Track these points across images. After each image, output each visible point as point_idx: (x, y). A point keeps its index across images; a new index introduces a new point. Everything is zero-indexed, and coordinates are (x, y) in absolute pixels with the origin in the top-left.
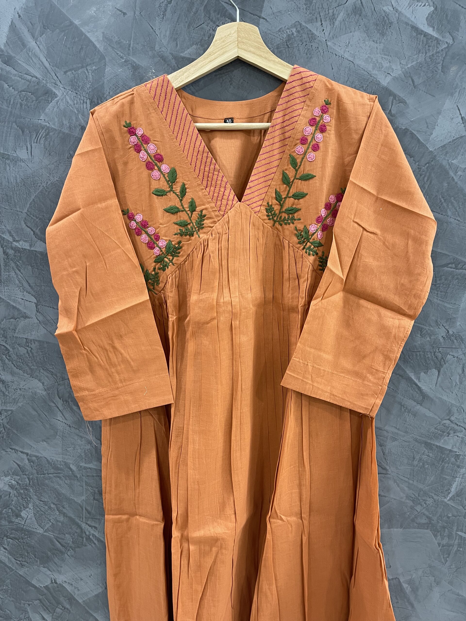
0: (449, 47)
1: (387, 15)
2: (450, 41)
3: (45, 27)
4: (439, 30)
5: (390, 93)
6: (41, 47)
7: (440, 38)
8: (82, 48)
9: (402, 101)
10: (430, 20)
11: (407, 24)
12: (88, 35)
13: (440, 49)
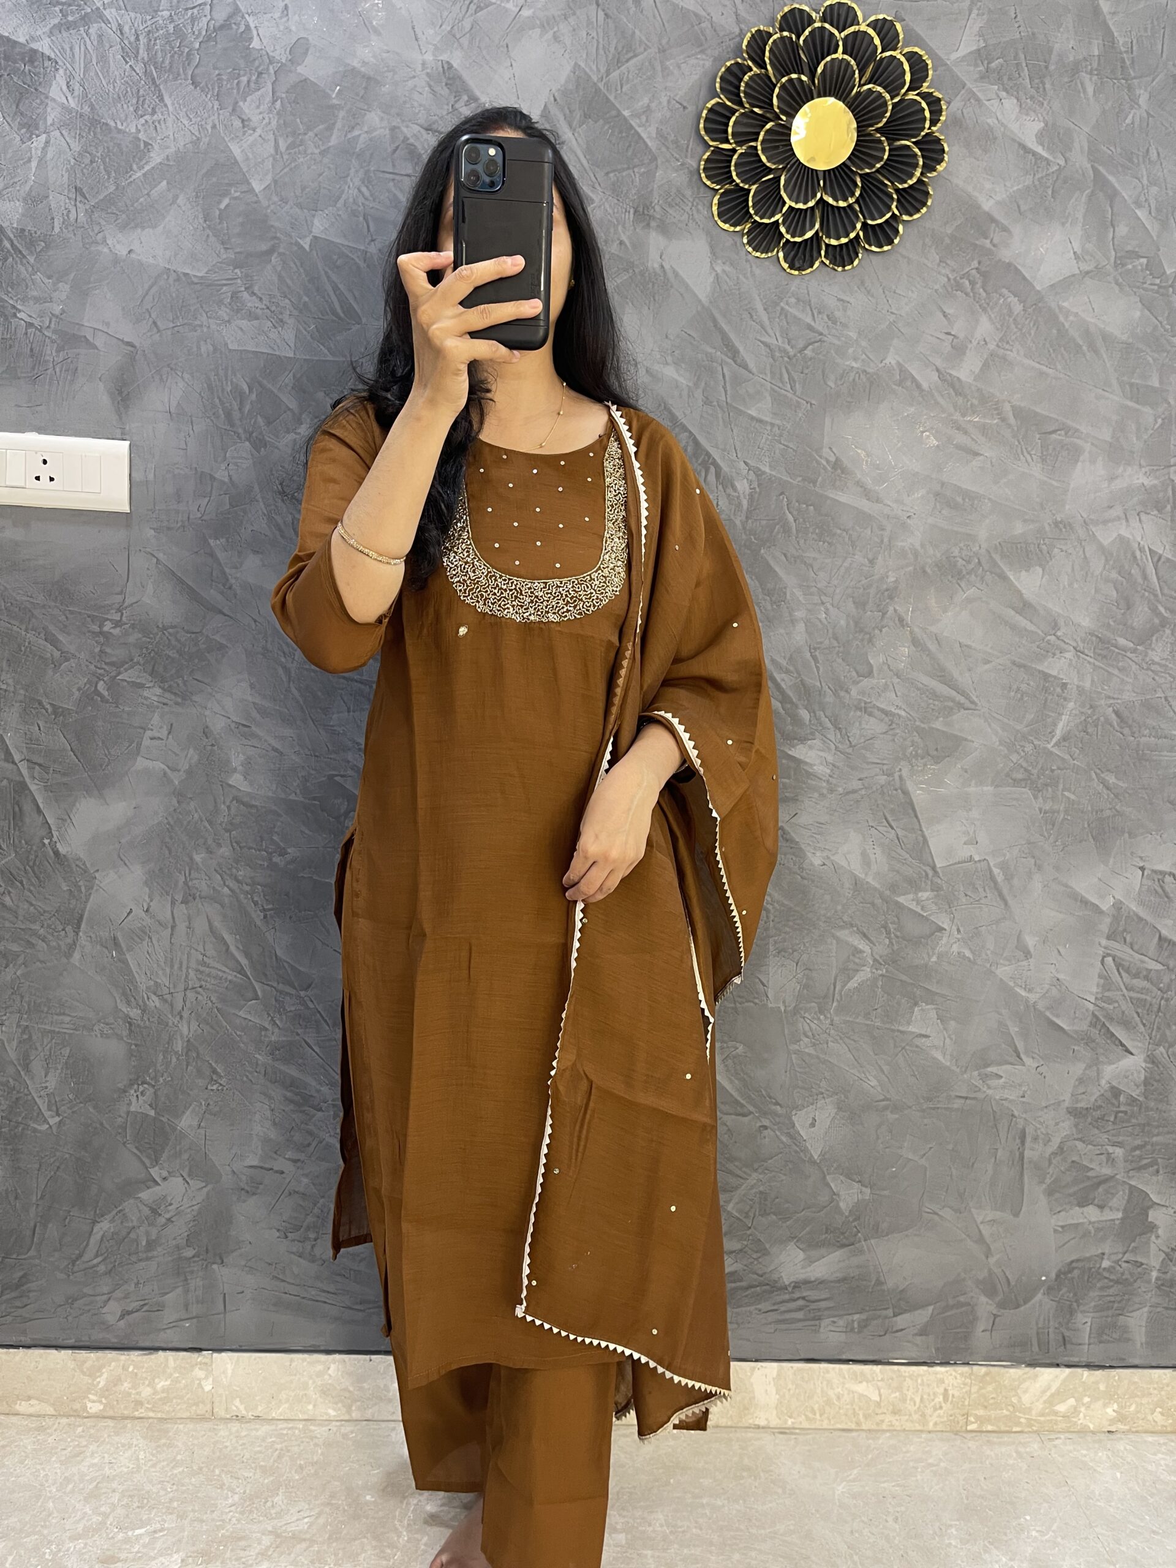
0: (1061, 169)
1: (991, 129)
2: (1062, 163)
3: (586, 116)
4: (1049, 150)
5: (993, 220)
6: (579, 140)
7: (1050, 158)
8: (630, 146)
9: (1005, 229)
10: (1040, 137)
11: (1014, 140)
12: (639, 130)
13: (1051, 170)
